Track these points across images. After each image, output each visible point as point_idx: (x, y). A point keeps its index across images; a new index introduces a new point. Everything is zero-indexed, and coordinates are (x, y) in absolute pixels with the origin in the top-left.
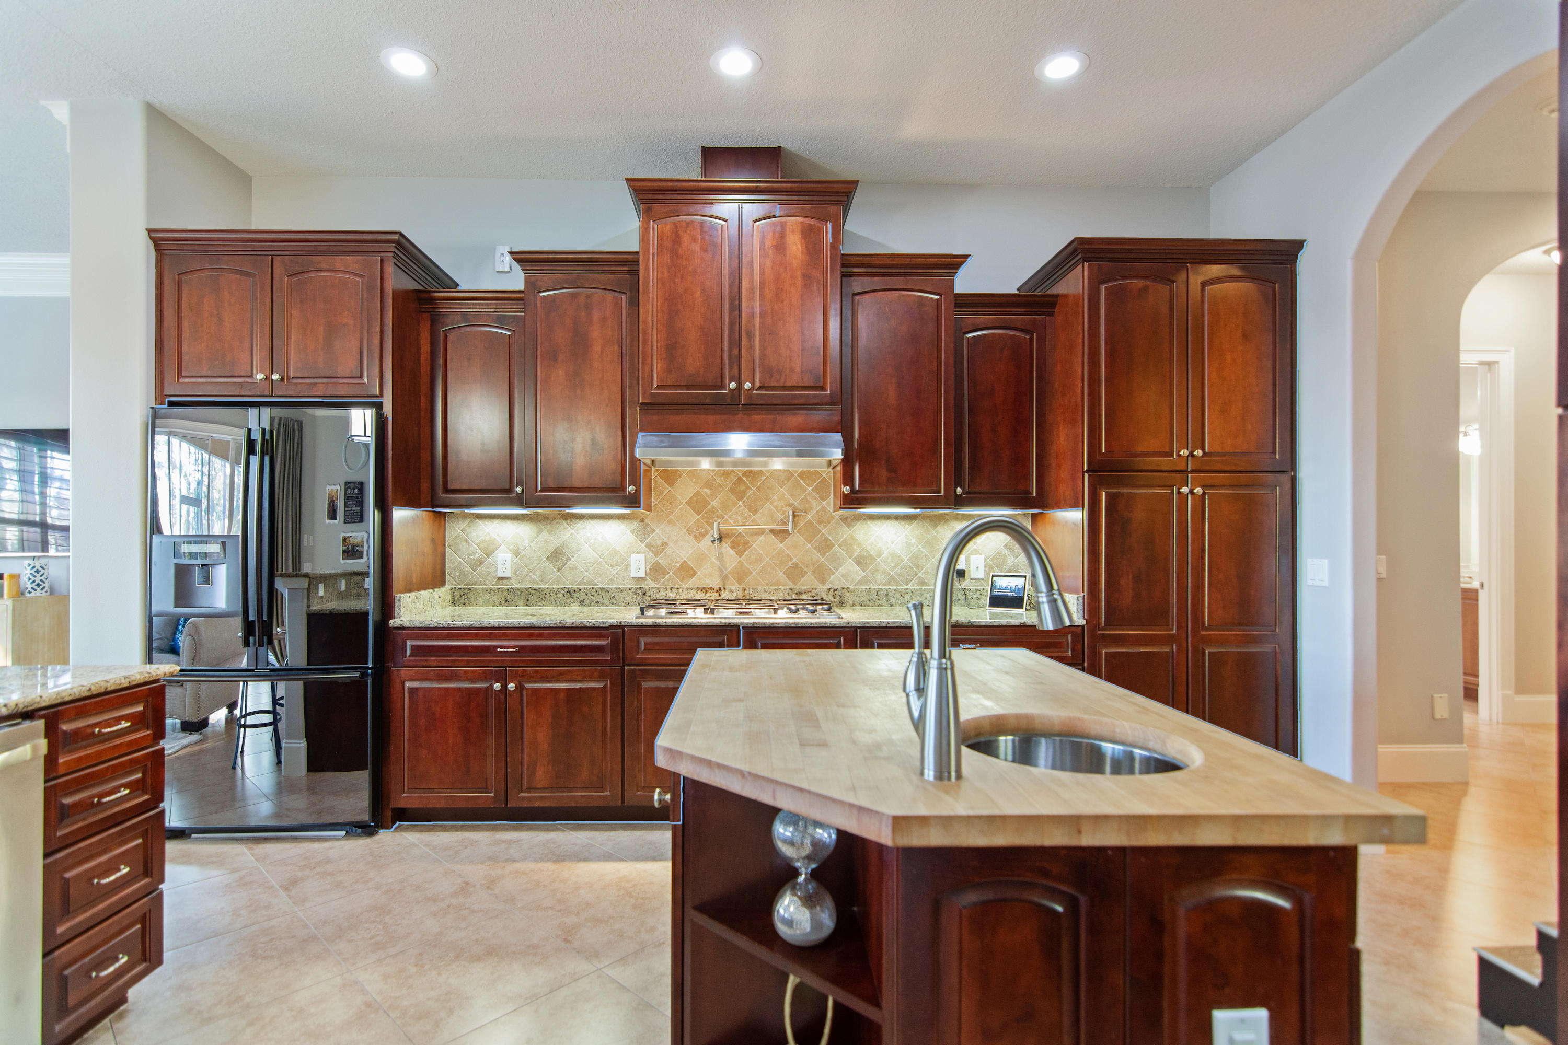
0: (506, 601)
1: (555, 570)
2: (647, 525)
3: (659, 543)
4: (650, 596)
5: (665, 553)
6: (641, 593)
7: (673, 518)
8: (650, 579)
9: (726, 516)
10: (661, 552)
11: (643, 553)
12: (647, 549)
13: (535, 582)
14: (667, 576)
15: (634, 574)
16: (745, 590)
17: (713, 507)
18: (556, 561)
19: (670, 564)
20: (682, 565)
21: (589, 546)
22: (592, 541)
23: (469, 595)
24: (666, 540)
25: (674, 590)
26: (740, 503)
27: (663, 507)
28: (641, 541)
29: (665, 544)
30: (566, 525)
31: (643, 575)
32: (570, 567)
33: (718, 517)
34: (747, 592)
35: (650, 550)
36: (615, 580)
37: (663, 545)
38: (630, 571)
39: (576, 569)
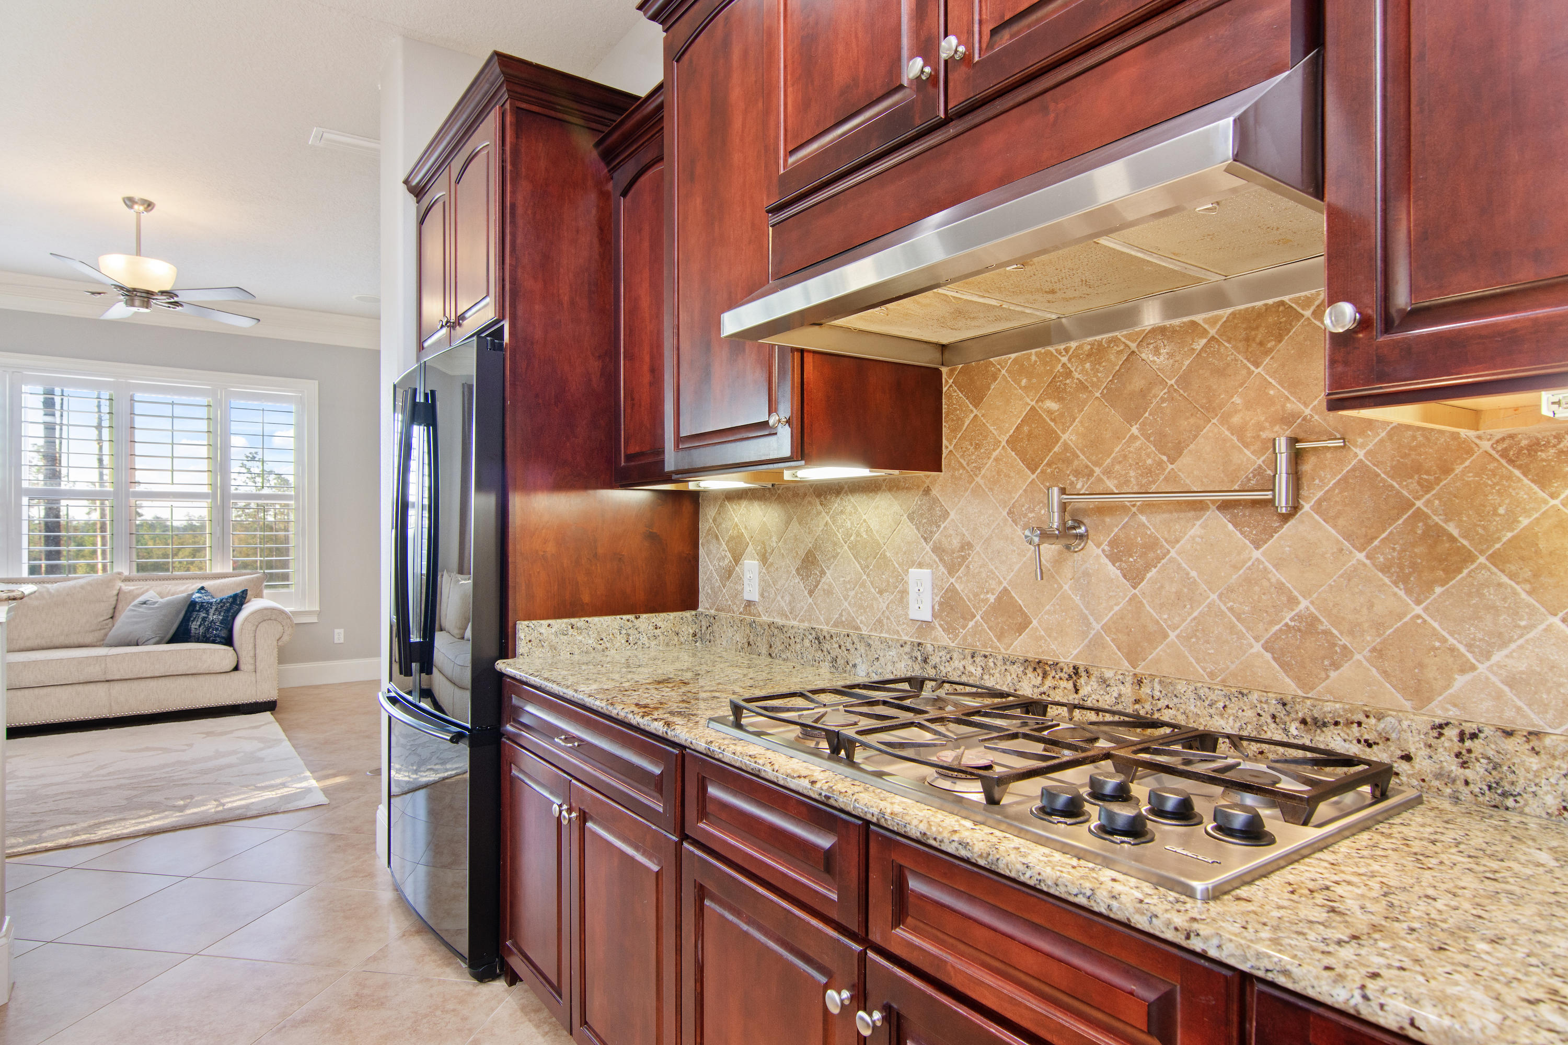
0: (749, 643)
1: (806, 593)
2: (936, 500)
3: (956, 543)
4: (935, 667)
5: (968, 567)
6: (919, 658)
7: (981, 482)
8: (941, 626)
9: (1097, 471)
10: (960, 565)
11: (929, 566)
12: (934, 557)
13: (783, 615)
14: (971, 624)
15: (914, 614)
16: (1140, 682)
17: (1066, 446)
18: (808, 576)
19: (976, 595)
20: (999, 599)
21: (849, 547)
22: (852, 538)
23: (715, 627)
24: (969, 538)
25: (978, 659)
26: (1135, 430)
27: (963, 456)
28: (925, 539)
29: (966, 546)
30: (820, 507)
31: (928, 618)
32: (824, 590)
33: (1077, 473)
34: (1146, 690)
35: (941, 560)
36: (885, 621)
37: (962, 548)
38: (906, 607)
39: (832, 594)
